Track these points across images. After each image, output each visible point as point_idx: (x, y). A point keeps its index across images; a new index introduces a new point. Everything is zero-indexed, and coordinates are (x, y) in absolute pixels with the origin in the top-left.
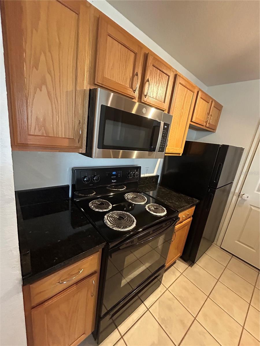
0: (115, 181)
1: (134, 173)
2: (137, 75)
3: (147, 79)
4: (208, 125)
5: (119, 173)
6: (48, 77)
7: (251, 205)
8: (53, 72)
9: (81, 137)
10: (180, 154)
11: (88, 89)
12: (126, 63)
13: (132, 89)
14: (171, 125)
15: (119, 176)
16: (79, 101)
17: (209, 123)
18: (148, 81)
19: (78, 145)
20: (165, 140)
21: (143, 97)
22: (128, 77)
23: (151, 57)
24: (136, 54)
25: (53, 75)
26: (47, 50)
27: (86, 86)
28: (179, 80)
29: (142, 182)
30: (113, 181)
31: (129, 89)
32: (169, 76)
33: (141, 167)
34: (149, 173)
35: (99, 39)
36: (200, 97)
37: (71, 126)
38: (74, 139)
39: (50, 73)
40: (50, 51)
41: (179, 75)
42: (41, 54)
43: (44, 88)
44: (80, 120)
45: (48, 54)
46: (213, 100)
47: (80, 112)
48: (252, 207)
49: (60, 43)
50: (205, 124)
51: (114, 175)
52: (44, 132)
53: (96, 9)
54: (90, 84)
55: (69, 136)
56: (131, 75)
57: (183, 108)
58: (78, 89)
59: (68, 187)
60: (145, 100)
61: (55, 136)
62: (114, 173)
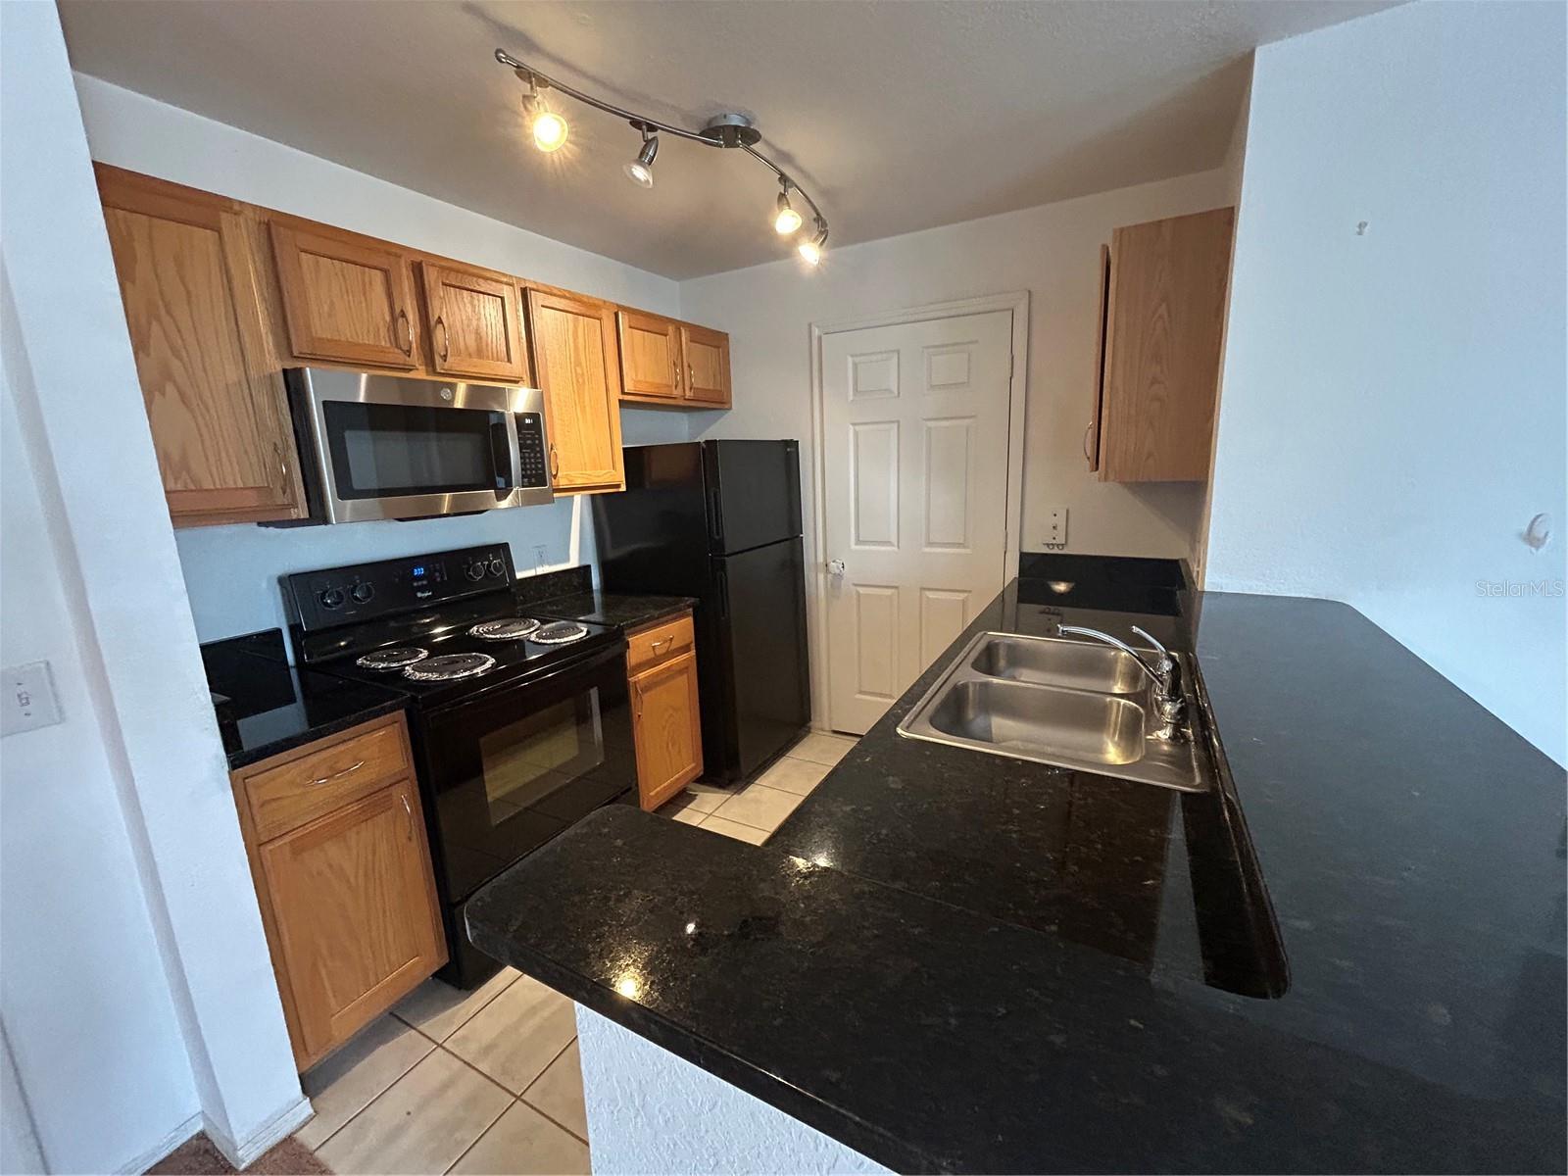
0: (426, 594)
1: (489, 566)
2: (403, 315)
3: (436, 317)
4: (689, 394)
5: (436, 571)
6: (175, 364)
7: (856, 585)
8: (184, 354)
9: (287, 479)
10: (618, 486)
11: (279, 368)
12: (364, 294)
13: (401, 349)
14: (544, 415)
15: (439, 579)
16: (263, 400)
17: (691, 389)
18: (440, 321)
19: (281, 499)
20: (539, 455)
21: (438, 360)
22: (381, 324)
23: (431, 269)
24: (386, 272)
25: (186, 359)
26: (163, 312)
27: (275, 365)
28: (536, 299)
29: (532, 593)
30: (419, 595)
31: (391, 350)
32: (502, 299)
33: (507, 544)
34: (550, 564)
35: (280, 264)
36: (627, 326)
37: (254, 460)
38: (268, 487)
39: (179, 357)
40: (168, 312)
41: (530, 289)
42: (150, 323)
43: (170, 388)
44: (275, 444)
45: (166, 319)
46: (678, 325)
47: (271, 423)
48: (862, 590)
49: (188, 293)
50: (677, 392)
51: (419, 578)
52: (189, 481)
53: (255, 207)
54: (280, 357)
55: (255, 481)
56: (388, 318)
57: (578, 364)
58: (252, 373)
59: (276, 633)
60: (446, 367)
61: (219, 487)
62: (419, 571)
